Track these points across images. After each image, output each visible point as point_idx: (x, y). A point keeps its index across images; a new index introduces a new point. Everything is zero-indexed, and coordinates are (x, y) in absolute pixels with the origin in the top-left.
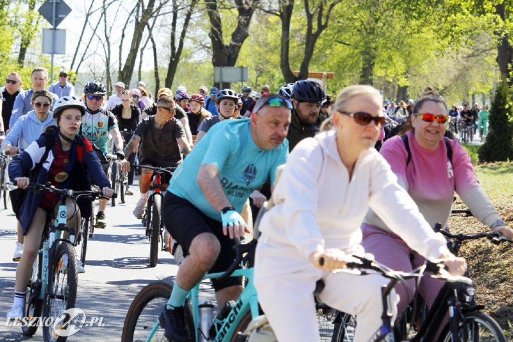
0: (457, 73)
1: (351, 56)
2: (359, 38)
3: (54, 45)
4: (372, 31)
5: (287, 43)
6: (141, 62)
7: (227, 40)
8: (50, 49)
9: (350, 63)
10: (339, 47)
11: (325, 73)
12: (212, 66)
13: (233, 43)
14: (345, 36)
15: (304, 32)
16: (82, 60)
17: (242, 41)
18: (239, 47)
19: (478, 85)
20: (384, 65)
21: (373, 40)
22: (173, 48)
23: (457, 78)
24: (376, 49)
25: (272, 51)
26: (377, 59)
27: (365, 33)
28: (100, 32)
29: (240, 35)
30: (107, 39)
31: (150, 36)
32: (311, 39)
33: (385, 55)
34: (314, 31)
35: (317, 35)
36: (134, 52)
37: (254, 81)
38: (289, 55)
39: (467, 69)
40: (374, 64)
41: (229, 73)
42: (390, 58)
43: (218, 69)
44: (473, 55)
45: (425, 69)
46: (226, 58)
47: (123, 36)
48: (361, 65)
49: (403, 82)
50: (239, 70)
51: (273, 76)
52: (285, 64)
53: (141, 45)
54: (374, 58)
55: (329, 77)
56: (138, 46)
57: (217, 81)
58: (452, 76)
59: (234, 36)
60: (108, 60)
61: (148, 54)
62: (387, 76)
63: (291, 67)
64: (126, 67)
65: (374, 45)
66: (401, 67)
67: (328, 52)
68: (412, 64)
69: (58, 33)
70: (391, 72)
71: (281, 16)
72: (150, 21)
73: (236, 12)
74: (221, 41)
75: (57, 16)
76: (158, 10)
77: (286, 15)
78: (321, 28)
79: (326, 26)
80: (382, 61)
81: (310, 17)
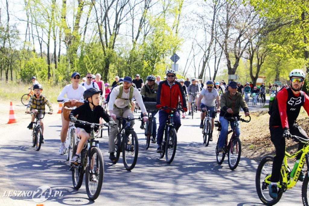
1: (272, 71)
2: (274, 66)
3: (175, 68)
4: (278, 64)
5: (252, 67)
6: (205, 74)
7: (232, 67)
9: (272, 73)
10: (269, 69)
11: (263, 76)
12: (228, 75)
13: (235, 68)
14: (270, 65)
15: (257, 64)
16: (186, 73)
17: (237, 67)
20: (282, 74)
21: (279, 67)
22: (215, 69)
27: (276, 65)
29: (236, 65)
31: (208, 65)
32: (259, 66)
34: (260, 64)
36: (203, 71)
37: (245, 79)
38: (253, 72)
40: (279, 74)
41: (233, 77)
42: (284, 72)
43: (230, 75)
46: (232, 72)
47: (200, 66)
48: (275, 74)
52: (251, 74)
53: (205, 68)
54: (279, 72)
55: (265, 77)
56: (204, 69)
57: (229, 79)
59: (234, 66)
60: (195, 73)
61: (208, 70)
62: (284, 77)
63: (253, 75)
64: (200, 75)
65: (279, 68)
67: (266, 70)
69: (176, 65)
71: (250, 59)
72: (208, 61)
73: (235, 58)
74: (230, 67)
75: (176, 60)
76: (210, 57)
77: (251, 59)
78: (262, 63)
79: (263, 62)
80: (282, 73)
81: (258, 59)
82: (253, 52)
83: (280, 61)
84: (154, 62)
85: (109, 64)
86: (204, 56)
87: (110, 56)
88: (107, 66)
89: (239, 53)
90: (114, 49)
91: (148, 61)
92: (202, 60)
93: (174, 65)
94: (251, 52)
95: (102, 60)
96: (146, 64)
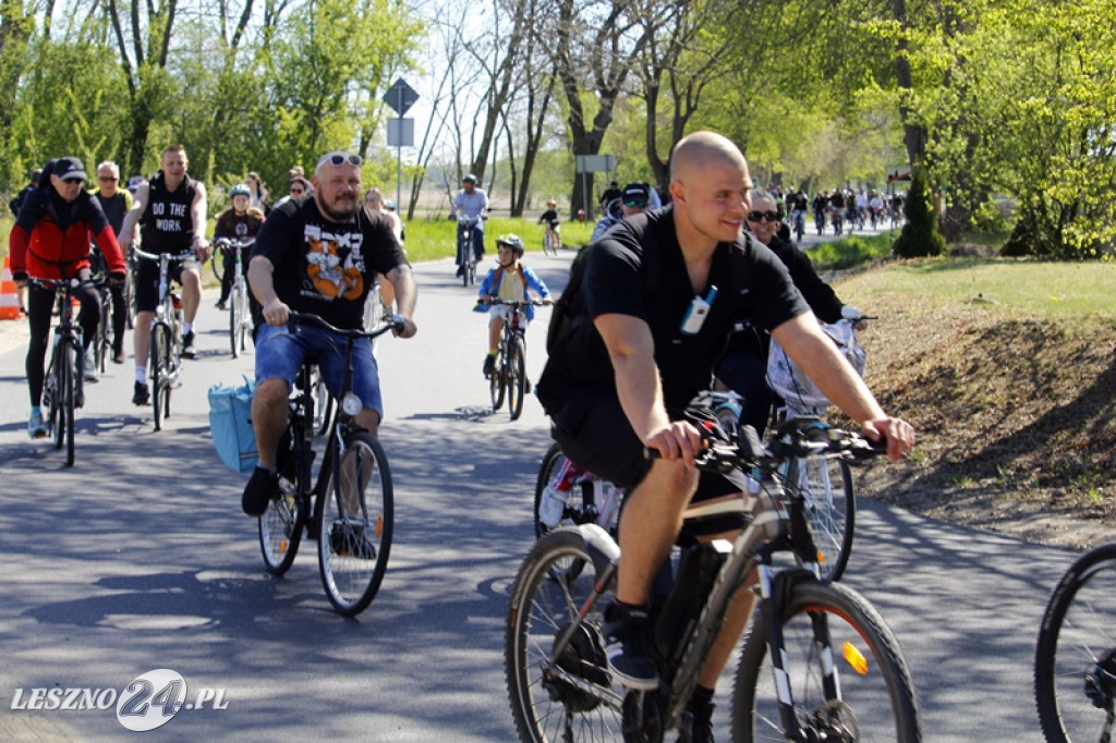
0: (835, 157)
2: (728, 120)
3: (401, 134)
4: (743, 114)
5: (654, 128)
6: (495, 153)
7: (589, 125)
8: (395, 139)
12: (573, 155)
13: (597, 128)
14: (712, 119)
15: (671, 115)
16: (431, 153)
17: (605, 126)
18: (602, 134)
19: (855, 169)
21: (745, 123)
22: (530, 136)
23: (835, 161)
24: (748, 132)
25: (635, 136)
26: (749, 144)
27: (735, 115)
28: (450, 121)
29: (603, 119)
30: (457, 128)
31: (505, 124)
32: (679, 123)
33: (758, 138)
34: (683, 113)
35: (685, 119)
36: (487, 141)
38: (657, 143)
39: (843, 152)
41: (590, 163)
42: (764, 142)
43: (580, 158)
44: (850, 138)
45: (802, 153)
46: (588, 146)
47: (475, 124)
49: (778, 167)
50: (604, 159)
51: (632, 165)
52: (651, 151)
53: (495, 133)
54: (746, 142)
56: (491, 134)
57: (579, 171)
58: (829, 160)
59: (597, 121)
60: (459, 151)
61: (503, 141)
62: (760, 160)
63: (658, 154)
64: (479, 158)
65: (745, 128)
66: (776, 153)
68: (787, 147)
69: (405, 123)
70: (764, 156)
71: (646, 98)
72: (504, 107)
73: (598, 94)
74: (582, 127)
75: (403, 104)
76: (513, 95)
77: (651, 97)
78: (690, 110)
79: (695, 108)
80: (756, 146)
81: (677, 98)
82: (658, 72)
83: (748, 102)
84: (318, 114)
85: (148, 124)
86: (490, 90)
87: (153, 93)
88: (141, 133)
89: (612, 76)
90: (167, 67)
91: (294, 112)
92: (485, 104)
93: (397, 123)
94: (652, 73)
95: (123, 111)
96: (289, 121)
